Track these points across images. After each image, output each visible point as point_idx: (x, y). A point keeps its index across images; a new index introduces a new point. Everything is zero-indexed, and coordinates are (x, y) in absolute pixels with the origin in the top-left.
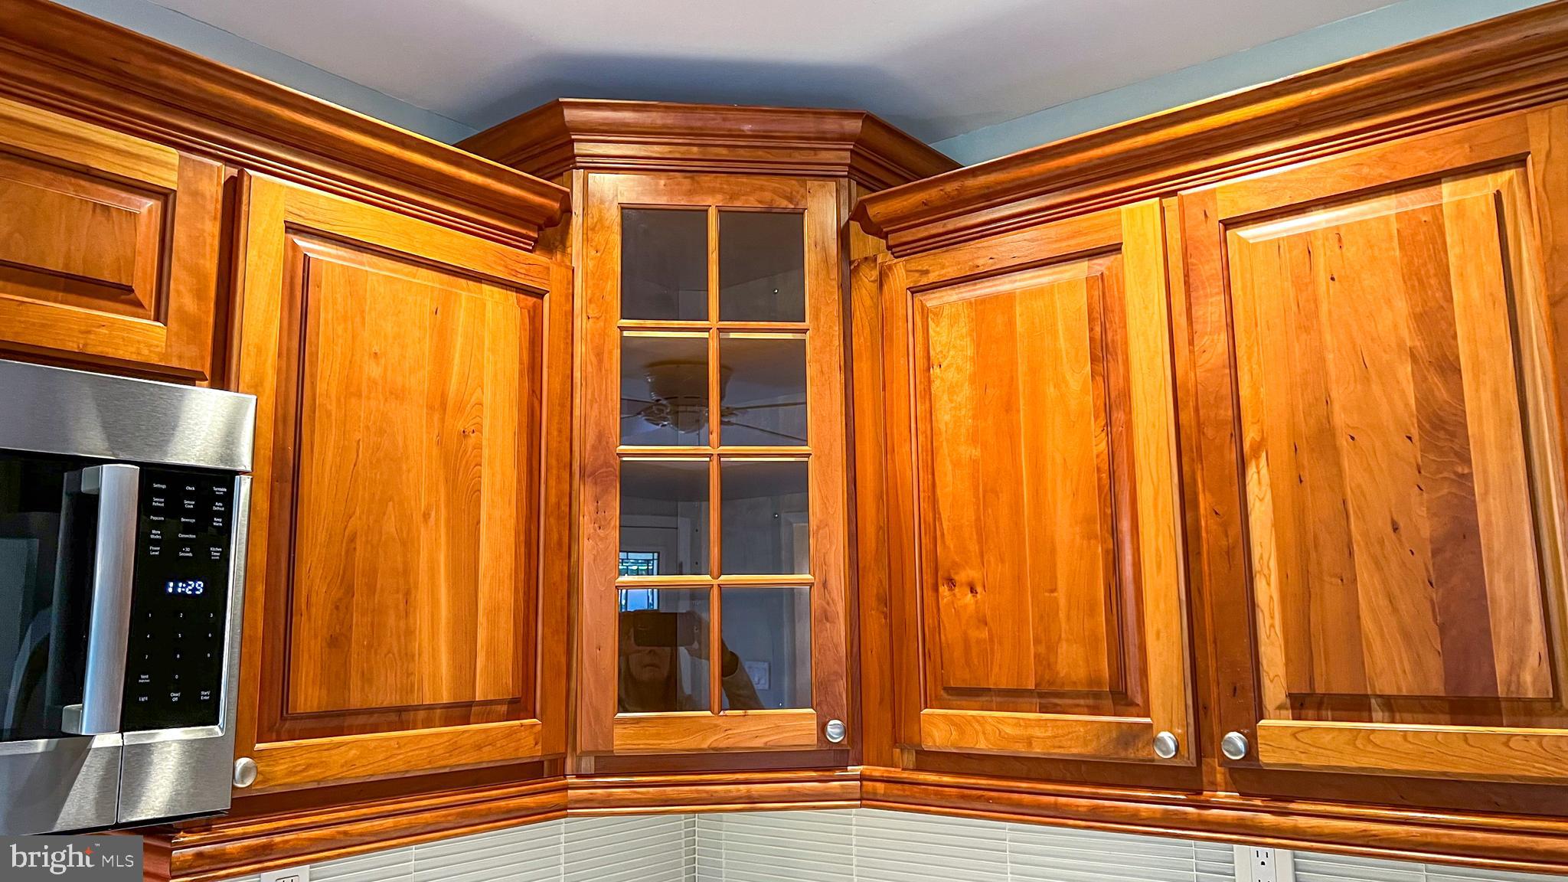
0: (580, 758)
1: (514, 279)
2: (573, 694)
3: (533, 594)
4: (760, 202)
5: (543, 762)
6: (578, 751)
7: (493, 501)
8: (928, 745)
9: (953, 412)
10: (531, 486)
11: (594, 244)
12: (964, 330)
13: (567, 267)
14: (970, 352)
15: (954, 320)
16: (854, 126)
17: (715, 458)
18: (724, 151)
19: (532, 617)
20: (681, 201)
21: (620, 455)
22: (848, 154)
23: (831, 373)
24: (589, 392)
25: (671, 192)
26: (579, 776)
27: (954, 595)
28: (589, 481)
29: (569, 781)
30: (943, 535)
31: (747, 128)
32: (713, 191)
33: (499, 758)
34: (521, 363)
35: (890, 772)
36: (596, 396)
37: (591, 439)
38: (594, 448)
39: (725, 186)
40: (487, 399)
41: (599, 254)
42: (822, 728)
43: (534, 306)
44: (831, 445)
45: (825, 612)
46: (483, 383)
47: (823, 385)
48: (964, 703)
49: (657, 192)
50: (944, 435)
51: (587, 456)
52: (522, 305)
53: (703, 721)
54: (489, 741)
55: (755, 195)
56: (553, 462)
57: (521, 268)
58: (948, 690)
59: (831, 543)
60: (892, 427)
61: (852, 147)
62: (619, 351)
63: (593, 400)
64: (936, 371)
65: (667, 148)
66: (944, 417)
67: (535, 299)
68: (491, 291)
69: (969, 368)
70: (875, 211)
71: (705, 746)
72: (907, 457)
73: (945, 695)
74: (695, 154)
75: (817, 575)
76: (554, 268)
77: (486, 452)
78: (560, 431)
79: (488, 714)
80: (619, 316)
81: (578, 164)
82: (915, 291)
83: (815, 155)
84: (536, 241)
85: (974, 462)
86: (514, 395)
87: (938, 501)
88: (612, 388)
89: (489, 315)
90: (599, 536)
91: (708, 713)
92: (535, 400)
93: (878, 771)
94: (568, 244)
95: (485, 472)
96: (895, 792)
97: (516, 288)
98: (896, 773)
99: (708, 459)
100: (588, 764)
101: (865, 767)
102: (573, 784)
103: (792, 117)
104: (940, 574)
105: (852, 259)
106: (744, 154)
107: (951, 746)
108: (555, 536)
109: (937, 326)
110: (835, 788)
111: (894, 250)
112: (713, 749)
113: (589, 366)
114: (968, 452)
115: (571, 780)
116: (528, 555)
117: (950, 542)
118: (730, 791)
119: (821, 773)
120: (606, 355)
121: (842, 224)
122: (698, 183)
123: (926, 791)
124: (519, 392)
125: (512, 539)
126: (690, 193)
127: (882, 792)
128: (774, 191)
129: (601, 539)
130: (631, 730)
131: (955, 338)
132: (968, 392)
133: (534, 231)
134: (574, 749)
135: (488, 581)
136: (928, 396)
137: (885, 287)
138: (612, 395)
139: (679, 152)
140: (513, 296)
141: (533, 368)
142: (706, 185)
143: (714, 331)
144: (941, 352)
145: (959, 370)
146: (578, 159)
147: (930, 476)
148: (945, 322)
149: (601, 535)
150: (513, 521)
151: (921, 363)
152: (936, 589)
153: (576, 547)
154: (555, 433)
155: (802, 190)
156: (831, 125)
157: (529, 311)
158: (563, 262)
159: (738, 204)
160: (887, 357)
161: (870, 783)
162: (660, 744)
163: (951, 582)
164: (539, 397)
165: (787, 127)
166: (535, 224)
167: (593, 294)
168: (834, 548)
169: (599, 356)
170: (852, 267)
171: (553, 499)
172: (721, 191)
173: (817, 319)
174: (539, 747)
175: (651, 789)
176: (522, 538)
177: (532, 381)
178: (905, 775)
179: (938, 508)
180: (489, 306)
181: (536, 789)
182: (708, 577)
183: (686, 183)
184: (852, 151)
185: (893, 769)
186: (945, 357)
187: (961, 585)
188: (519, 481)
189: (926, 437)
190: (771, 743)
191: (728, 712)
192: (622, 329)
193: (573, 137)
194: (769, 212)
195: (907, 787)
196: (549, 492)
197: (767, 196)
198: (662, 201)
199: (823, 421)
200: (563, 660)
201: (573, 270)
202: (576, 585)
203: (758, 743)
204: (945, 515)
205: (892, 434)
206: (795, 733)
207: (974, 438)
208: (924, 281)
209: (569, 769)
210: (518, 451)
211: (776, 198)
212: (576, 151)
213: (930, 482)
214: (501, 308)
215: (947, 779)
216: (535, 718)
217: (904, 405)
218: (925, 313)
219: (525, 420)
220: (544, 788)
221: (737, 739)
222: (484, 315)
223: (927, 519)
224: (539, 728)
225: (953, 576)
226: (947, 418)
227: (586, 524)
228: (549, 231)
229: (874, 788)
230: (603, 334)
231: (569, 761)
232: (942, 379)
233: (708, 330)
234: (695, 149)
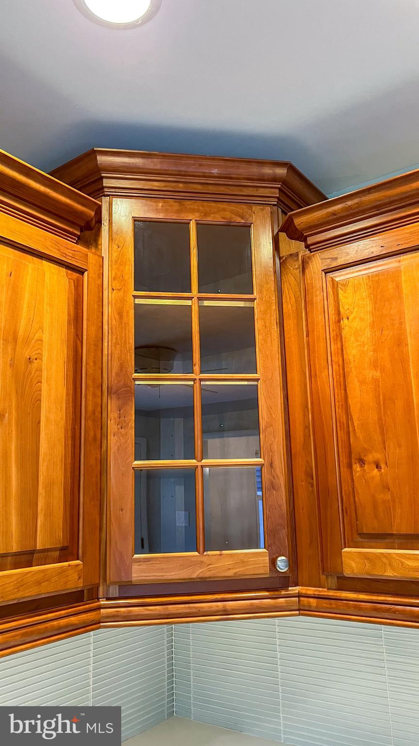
0: (108, 587)
1: (64, 259)
2: (103, 542)
3: (77, 473)
4: (223, 218)
5: (83, 591)
6: (108, 582)
7: (49, 408)
8: (347, 573)
9: (359, 349)
10: (76, 399)
11: (117, 242)
12: (364, 294)
13: (99, 256)
14: (369, 308)
15: (356, 288)
16: (282, 171)
17: (198, 381)
18: (200, 187)
19: (76, 489)
20: (173, 217)
21: (135, 380)
22: (277, 191)
23: (271, 327)
24: (114, 337)
25: (166, 211)
26: (108, 599)
27: (364, 470)
28: (114, 397)
29: (101, 603)
30: (354, 430)
31: (215, 171)
32: (193, 211)
33: (53, 590)
34: (69, 315)
35: (319, 591)
36: (119, 341)
37: (115, 370)
38: (117, 375)
39: (201, 208)
40: (46, 337)
41: (120, 248)
42: (273, 562)
43: (78, 280)
44: (272, 373)
45: (272, 483)
46: (43, 326)
47: (266, 334)
48: (373, 544)
49: (157, 211)
50: (352, 364)
51: (112, 380)
52: (70, 277)
53: (194, 559)
54: (46, 577)
55: (218, 215)
56: (90, 383)
57: (70, 253)
58: (361, 535)
59: (274, 437)
60: (314, 360)
61: (280, 186)
62: (133, 311)
63: (117, 343)
64: (345, 322)
65: (163, 184)
66: (352, 351)
67: (78, 275)
68: (49, 266)
69: (369, 319)
70: (300, 222)
71: (194, 576)
72: (327, 379)
73: (360, 540)
74: (180, 188)
75: (266, 458)
76: (90, 255)
77: (44, 374)
78: (95, 362)
79: (46, 558)
80: (133, 289)
81: (106, 193)
82: (327, 271)
83: (257, 190)
84: (79, 237)
85: (376, 381)
86: (64, 336)
87: (350, 407)
88: (129, 335)
89: (47, 280)
90: (121, 433)
91: (196, 553)
92: (78, 342)
93: (311, 590)
94: (100, 242)
95: (44, 387)
96: (324, 605)
97: (66, 266)
98: (324, 592)
99: (192, 383)
100: (114, 591)
101: (300, 587)
102: (104, 604)
103: (243, 165)
104: (353, 456)
105: (281, 256)
106: (212, 189)
107: (365, 574)
108: (92, 433)
109: (345, 293)
110: (281, 603)
111: (311, 247)
112: (200, 578)
113: (114, 321)
114: (371, 374)
115: (103, 602)
116: (74, 446)
117: (359, 434)
118: (211, 607)
119: (272, 593)
120: (125, 314)
121: (275, 233)
122: (183, 205)
123: (347, 605)
124: (68, 334)
125: (63, 436)
126: (178, 212)
127: (315, 605)
128: (232, 212)
129: (123, 436)
130: (144, 566)
131: (358, 300)
132: (369, 334)
133: (77, 230)
134: (105, 580)
135: (46, 464)
136: (339, 339)
137: (307, 271)
138: (129, 340)
139: (171, 187)
140: (63, 270)
141: (76, 320)
142: (189, 207)
143: (195, 299)
144: (348, 309)
145: (362, 320)
146: (106, 190)
147: (343, 391)
148: (350, 290)
149: (123, 433)
150: (63, 422)
151: (333, 318)
152: (350, 466)
153: (105, 442)
154: (92, 364)
155: (250, 211)
156: (268, 171)
157: (74, 282)
158: (96, 252)
159: (210, 219)
160: (310, 315)
161: (306, 599)
162: (163, 576)
163: (362, 462)
164: (81, 339)
165: (241, 171)
166: (78, 225)
167: (116, 274)
168: (276, 440)
169: (120, 314)
170: (281, 261)
171: (90, 408)
172: (198, 211)
173: (261, 293)
174: (81, 580)
175: (158, 607)
176: (70, 434)
177: (76, 328)
178: (331, 593)
179: (350, 411)
180: (47, 275)
181: (79, 610)
182: (194, 461)
183: (176, 206)
184: (279, 188)
185: (321, 589)
186: (352, 313)
187: (369, 463)
188: (67, 395)
189: (339, 365)
190: (239, 573)
191: (209, 553)
192: (135, 297)
193: (103, 175)
194: (228, 225)
195: (333, 601)
196: (88, 403)
197: (228, 215)
198: (161, 216)
199: (267, 358)
200: (97, 517)
201: (103, 258)
202: (105, 467)
203: (230, 573)
204: (355, 416)
205: (315, 365)
206: (255, 566)
207: (375, 365)
208: (334, 264)
209: (101, 595)
210: (67, 374)
211: (233, 216)
212: (104, 185)
213: (343, 395)
214: (55, 277)
215: (362, 597)
216: (78, 560)
217: (322, 345)
218: (335, 285)
219: (71, 353)
220: (85, 609)
221: (216, 571)
222: (44, 281)
223: (342, 420)
224: (81, 567)
225: (363, 457)
226: (354, 352)
227: (112, 426)
228: (87, 233)
229: (309, 603)
230: (123, 301)
231: (101, 589)
232: (350, 327)
233: (190, 298)
234: (181, 185)
